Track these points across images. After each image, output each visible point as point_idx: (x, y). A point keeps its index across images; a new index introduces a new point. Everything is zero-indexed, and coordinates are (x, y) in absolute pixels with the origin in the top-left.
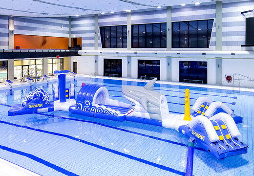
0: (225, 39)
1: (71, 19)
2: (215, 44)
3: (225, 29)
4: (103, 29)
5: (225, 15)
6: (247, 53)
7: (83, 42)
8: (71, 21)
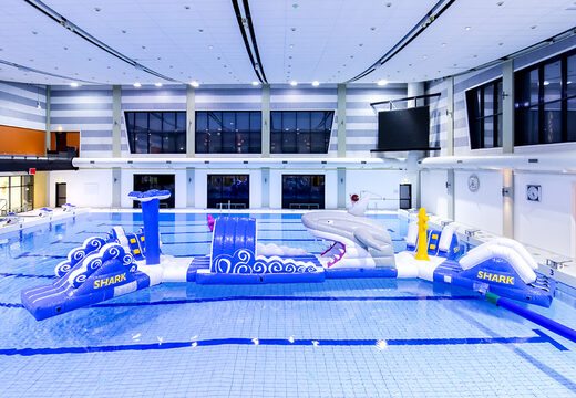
0: (350, 140)
1: (51, 91)
2: (336, 147)
3: (351, 126)
4: (131, 117)
5: (351, 105)
6: (380, 160)
7: (83, 141)
8: (52, 96)
